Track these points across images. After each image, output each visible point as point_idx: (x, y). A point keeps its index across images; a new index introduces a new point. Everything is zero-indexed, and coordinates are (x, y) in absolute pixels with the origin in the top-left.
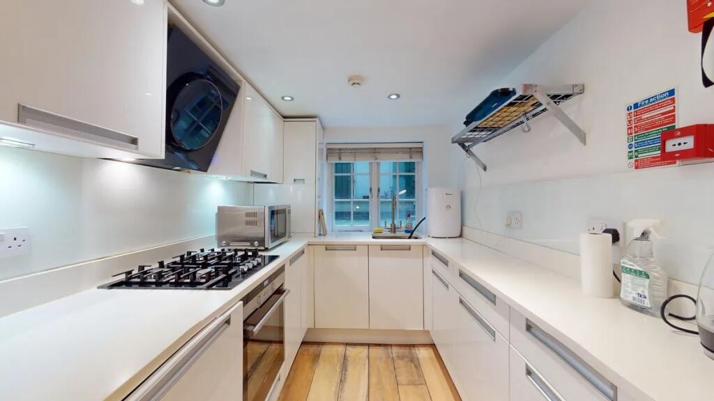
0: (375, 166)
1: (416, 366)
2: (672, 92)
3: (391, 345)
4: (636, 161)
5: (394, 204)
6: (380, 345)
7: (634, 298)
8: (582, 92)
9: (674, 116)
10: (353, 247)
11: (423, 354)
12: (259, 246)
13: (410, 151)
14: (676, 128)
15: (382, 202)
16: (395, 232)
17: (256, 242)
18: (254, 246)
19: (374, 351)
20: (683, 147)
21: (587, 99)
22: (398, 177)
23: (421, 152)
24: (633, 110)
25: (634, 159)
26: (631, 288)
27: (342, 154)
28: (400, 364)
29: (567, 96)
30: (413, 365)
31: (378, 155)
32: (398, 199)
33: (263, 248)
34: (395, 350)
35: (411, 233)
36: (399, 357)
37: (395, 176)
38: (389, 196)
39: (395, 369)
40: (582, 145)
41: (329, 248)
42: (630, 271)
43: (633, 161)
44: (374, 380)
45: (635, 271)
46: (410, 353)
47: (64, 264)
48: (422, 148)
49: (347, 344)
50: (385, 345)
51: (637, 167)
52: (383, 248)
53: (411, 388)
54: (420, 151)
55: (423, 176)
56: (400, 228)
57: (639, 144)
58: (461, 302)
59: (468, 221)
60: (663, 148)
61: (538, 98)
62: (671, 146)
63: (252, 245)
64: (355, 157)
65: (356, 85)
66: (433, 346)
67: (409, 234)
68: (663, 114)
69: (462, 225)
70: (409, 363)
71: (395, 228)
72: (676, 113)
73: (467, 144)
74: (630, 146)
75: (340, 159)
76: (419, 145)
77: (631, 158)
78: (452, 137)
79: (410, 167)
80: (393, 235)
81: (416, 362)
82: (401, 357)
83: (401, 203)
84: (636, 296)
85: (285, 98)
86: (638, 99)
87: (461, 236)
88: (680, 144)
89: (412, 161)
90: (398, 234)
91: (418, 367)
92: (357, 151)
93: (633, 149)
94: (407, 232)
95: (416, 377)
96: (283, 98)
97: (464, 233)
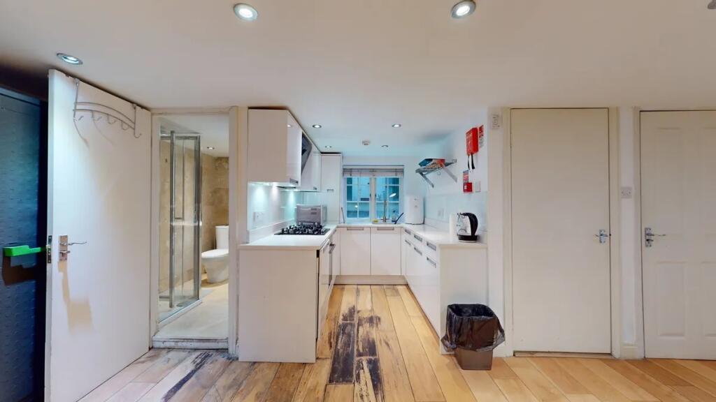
0: (373, 181)
5: (385, 204)
6: (376, 285)
8: (456, 162)
10: (362, 229)
11: (401, 289)
13: (396, 171)
15: (378, 203)
16: (385, 221)
19: (373, 287)
22: (388, 187)
29: (451, 163)
30: (395, 292)
31: (375, 173)
32: (388, 201)
35: (395, 222)
37: (386, 187)
38: (382, 198)
39: (385, 292)
40: (455, 182)
41: (349, 229)
48: (403, 169)
49: (358, 285)
50: (379, 285)
52: (379, 229)
54: (402, 171)
55: (404, 186)
56: (389, 219)
58: (415, 249)
59: (428, 215)
65: (367, 145)
66: (407, 285)
69: (424, 217)
70: (393, 291)
71: (386, 219)
73: (423, 174)
75: (351, 175)
76: (401, 167)
79: (396, 181)
80: (384, 223)
81: (396, 290)
82: (388, 288)
83: (390, 204)
87: (424, 223)
89: (397, 177)
92: (361, 171)
94: (393, 221)
97: (425, 222)
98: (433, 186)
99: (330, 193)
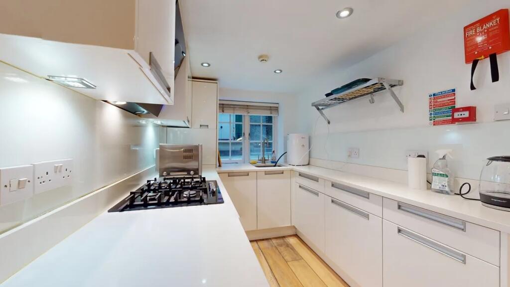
1: (291, 249)
2: (454, 90)
3: (270, 239)
4: (434, 122)
6: (263, 240)
7: (440, 188)
8: (402, 84)
9: (455, 101)
10: (247, 174)
11: (293, 241)
12: (194, 174)
13: (271, 109)
14: (456, 107)
15: (251, 143)
16: (265, 163)
17: (192, 172)
18: (191, 175)
19: (260, 243)
20: (463, 116)
21: (404, 88)
22: (261, 126)
23: (278, 110)
24: (432, 97)
25: (433, 121)
26: (437, 183)
27: (225, 108)
28: (282, 249)
29: (395, 86)
30: (289, 249)
31: (250, 110)
33: (197, 176)
34: (274, 241)
36: (279, 245)
37: (259, 126)
39: (280, 253)
40: (401, 112)
41: (231, 175)
42: (437, 175)
43: (432, 121)
44: (270, 262)
45: (441, 174)
46: (284, 241)
47: (88, 192)
48: (277, 107)
50: (267, 239)
51: (434, 125)
52: (267, 173)
53: (296, 263)
54: (276, 109)
56: (268, 160)
57: (436, 114)
58: (334, 202)
59: (313, 155)
60: (453, 116)
61: (385, 85)
62: (456, 115)
63: (189, 174)
64: (234, 110)
65: (264, 61)
66: (297, 236)
67: (274, 164)
68: (449, 100)
69: (310, 157)
70: (287, 248)
71: (265, 160)
72: (456, 100)
73: (320, 107)
74: (431, 114)
75: (223, 111)
76: (276, 105)
77: (431, 120)
78: (313, 102)
79: (269, 119)
80: (264, 165)
81: (290, 247)
82: (281, 245)
84: (441, 186)
85: (204, 65)
86: (436, 92)
87: (309, 164)
88: (461, 115)
89: (271, 115)
90: (267, 164)
91: (293, 249)
92: (234, 107)
93: (433, 116)
94: (272, 162)
95: (295, 256)
96: (202, 64)
97: (311, 163)
98: (329, 123)
99: (204, 130)
